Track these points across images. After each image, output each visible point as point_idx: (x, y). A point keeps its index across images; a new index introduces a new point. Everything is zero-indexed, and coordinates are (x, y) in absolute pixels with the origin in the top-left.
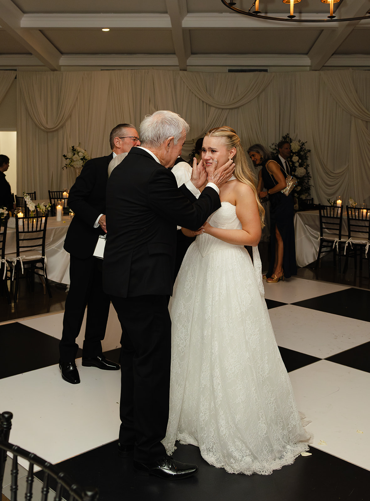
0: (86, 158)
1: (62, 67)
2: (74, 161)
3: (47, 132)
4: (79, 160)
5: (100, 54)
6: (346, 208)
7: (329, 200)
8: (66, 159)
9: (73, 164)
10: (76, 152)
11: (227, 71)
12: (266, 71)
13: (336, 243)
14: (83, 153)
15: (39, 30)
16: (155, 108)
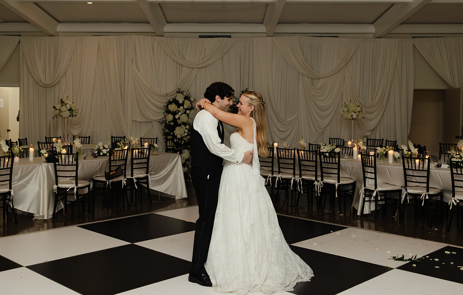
0: (73, 109)
1: (59, 33)
2: (62, 112)
3: (46, 88)
4: (66, 111)
5: (92, 22)
6: (277, 149)
7: (268, 143)
8: (56, 110)
9: (61, 114)
10: (64, 104)
11: (198, 37)
12: (230, 37)
13: (269, 178)
14: (70, 105)
15: (34, 3)
16: (136, 68)
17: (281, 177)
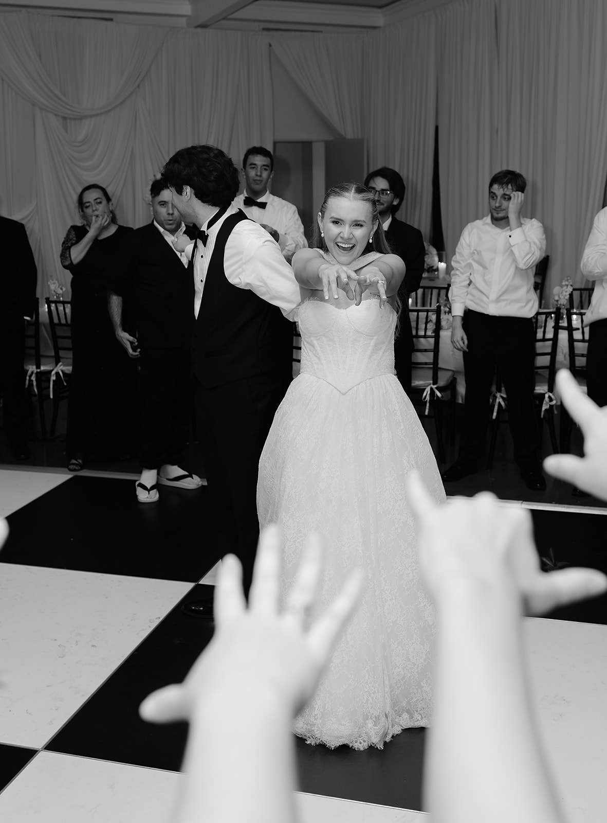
17: (62, 371)
